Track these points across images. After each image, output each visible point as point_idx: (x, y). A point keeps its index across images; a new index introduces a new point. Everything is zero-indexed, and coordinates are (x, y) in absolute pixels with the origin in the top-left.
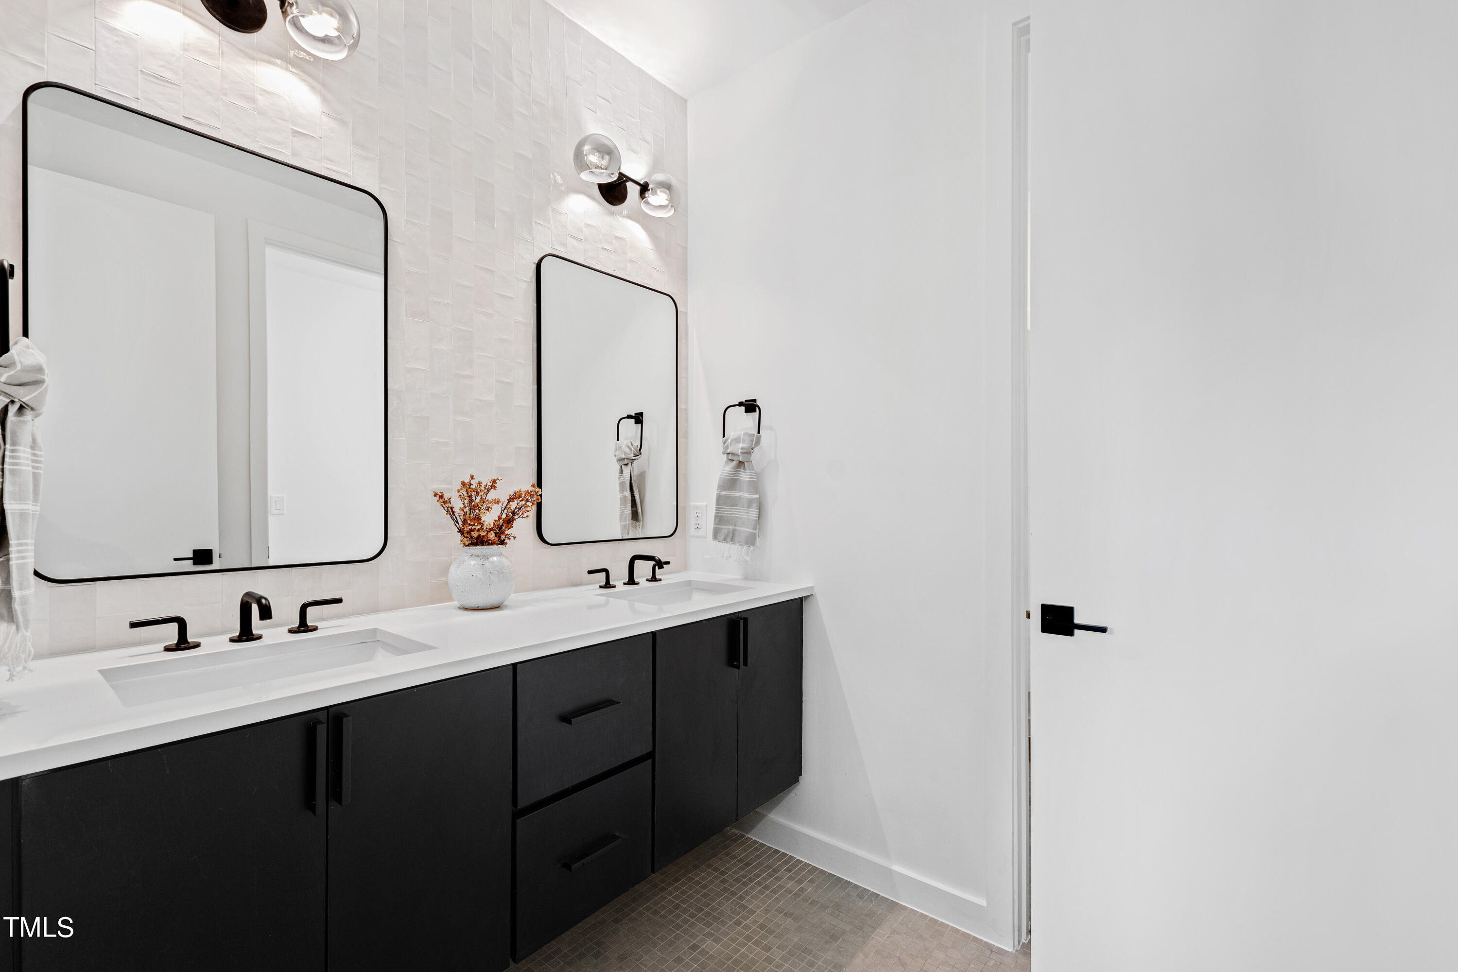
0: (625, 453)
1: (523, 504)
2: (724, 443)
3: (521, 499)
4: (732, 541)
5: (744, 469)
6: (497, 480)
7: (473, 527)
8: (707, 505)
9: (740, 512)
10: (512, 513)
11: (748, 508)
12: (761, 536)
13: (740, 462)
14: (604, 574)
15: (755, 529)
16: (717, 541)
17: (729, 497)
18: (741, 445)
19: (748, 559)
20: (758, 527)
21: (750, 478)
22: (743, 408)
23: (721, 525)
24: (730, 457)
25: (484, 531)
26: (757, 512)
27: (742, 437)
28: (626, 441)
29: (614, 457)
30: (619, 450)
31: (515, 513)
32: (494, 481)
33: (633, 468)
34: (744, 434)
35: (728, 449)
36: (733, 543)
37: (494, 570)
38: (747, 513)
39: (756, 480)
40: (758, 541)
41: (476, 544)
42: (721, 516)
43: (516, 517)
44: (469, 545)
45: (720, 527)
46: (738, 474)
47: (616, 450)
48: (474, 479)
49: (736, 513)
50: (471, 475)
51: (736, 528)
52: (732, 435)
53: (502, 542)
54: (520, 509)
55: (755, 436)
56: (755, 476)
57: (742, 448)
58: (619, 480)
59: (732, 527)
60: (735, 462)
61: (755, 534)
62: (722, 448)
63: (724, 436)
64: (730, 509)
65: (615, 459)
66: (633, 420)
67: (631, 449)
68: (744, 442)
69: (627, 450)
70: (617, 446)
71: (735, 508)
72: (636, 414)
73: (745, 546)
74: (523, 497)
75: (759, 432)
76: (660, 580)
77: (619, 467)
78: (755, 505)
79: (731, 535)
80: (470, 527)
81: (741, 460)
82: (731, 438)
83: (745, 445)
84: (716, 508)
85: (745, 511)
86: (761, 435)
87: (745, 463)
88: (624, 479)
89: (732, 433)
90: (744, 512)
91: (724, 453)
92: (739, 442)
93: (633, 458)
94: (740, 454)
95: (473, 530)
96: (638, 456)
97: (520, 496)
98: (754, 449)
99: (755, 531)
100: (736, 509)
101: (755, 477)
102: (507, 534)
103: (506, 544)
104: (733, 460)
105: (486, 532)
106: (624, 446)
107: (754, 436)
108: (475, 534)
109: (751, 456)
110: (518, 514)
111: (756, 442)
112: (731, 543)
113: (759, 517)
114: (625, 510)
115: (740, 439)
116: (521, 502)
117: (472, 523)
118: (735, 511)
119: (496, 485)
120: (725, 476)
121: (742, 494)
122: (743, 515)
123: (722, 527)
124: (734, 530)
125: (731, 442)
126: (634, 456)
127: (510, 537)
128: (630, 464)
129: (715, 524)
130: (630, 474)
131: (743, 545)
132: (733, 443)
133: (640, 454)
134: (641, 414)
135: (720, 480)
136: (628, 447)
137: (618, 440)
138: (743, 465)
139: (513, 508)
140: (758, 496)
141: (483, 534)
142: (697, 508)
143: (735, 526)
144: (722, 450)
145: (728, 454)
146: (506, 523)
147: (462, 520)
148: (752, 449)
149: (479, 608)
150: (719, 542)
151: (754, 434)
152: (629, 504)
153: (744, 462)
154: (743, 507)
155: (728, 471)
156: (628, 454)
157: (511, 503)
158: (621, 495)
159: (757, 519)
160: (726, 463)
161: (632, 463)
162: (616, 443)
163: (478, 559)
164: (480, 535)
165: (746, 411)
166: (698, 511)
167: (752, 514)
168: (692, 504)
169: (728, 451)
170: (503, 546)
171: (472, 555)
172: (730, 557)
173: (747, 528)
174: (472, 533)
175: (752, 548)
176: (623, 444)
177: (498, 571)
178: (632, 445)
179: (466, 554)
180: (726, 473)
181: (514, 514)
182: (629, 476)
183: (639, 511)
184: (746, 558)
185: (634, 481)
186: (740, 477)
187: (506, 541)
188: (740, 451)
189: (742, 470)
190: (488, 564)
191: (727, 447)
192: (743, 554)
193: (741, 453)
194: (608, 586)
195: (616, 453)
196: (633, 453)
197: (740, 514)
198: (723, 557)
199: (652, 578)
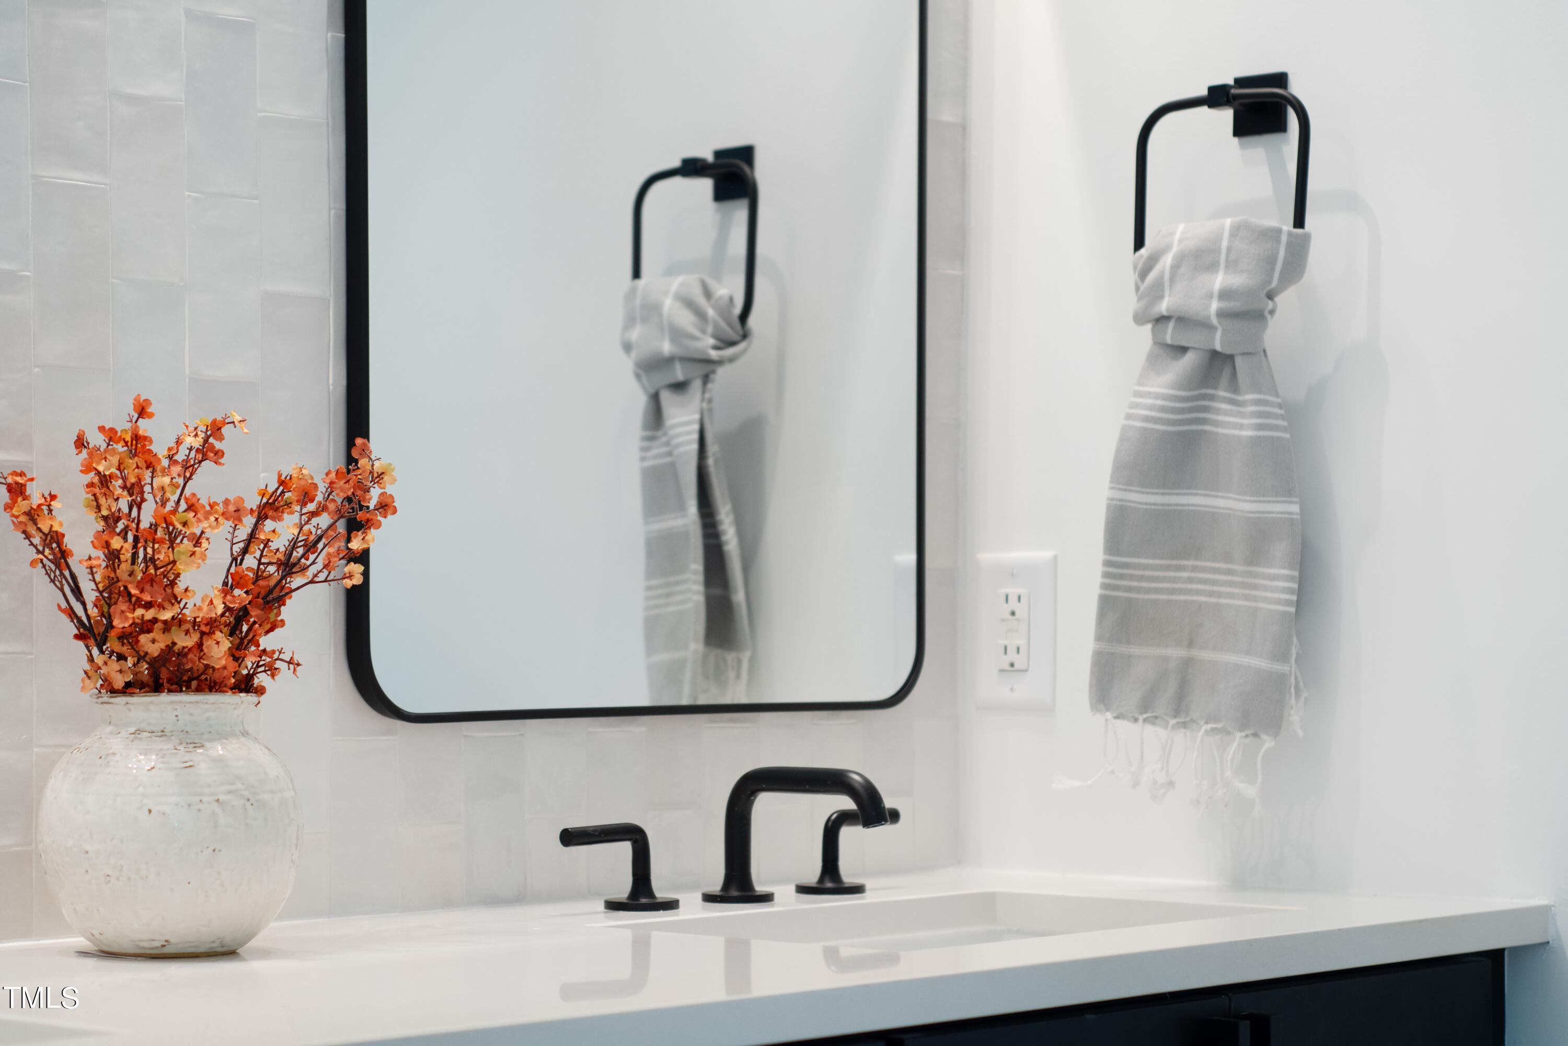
0: (676, 334)
1: (324, 526)
2: (1143, 274)
3: (311, 507)
4: (1177, 713)
5: (1234, 386)
6: (224, 423)
7: (149, 614)
8: (1055, 558)
9: (1214, 583)
10: (279, 564)
11: (1251, 563)
12: (1305, 694)
13: (1214, 354)
14: (625, 849)
15: (1281, 655)
16: (1109, 715)
17: (1165, 516)
18: (1219, 280)
19: (1251, 791)
20: (1294, 651)
21: (1260, 427)
22: (1226, 116)
23: (1128, 642)
24: (1170, 334)
25: (187, 632)
26: (1290, 579)
27: (1225, 244)
28: (680, 279)
29: (620, 352)
30: (644, 320)
31: (294, 565)
32: (215, 429)
33: (710, 401)
34: (1236, 231)
35: (1161, 297)
36: (1184, 725)
37: (230, 792)
38: (1244, 585)
39: (1287, 436)
40: (1295, 716)
41: (155, 686)
42: (1130, 601)
43: (297, 581)
44: (128, 689)
45: (1124, 649)
46: (1206, 409)
47: (630, 322)
48: (151, 415)
49: (1195, 586)
50: (137, 399)
51: (1197, 653)
52: (1177, 237)
53: (245, 685)
54: (311, 547)
55: (1284, 238)
56: (1283, 417)
57: (1225, 294)
58: (643, 459)
59: (1176, 653)
60: (1190, 359)
61: (1282, 679)
62: (1133, 297)
63: (1139, 242)
64: (1168, 568)
65: (627, 365)
66: (705, 186)
67: (700, 315)
68: (1232, 265)
69: (686, 319)
70: (638, 302)
71: (1190, 563)
72: (719, 154)
73: (1239, 735)
74: (319, 497)
75: (1299, 221)
76: (857, 890)
77: (640, 400)
78: (1281, 549)
79: (1171, 688)
80: (139, 612)
81: (1218, 347)
82: (1175, 249)
83: (1237, 280)
84: (1107, 563)
85: (1237, 579)
86: (1307, 237)
87: (1239, 361)
88: (669, 454)
89: (1181, 228)
90: (1232, 584)
91: (1139, 319)
92: (1212, 267)
93: (714, 354)
94: (1215, 321)
95: (147, 626)
96: (732, 344)
97: (306, 496)
98: (1277, 299)
99: (1285, 668)
100: (1194, 569)
101: (1285, 423)
102: (264, 651)
103: (260, 691)
104: (1183, 350)
105: (195, 637)
106: (668, 304)
107: (1278, 241)
108: (152, 644)
109: (1265, 326)
110: (306, 568)
111: (1286, 263)
112: (1173, 722)
113: (1299, 604)
114: (668, 595)
115: (1217, 251)
116: (315, 521)
117: (147, 597)
118: (1190, 580)
119: (218, 445)
120: (1147, 419)
121: (1221, 503)
122: (1230, 596)
123: (1136, 650)
124: (1187, 664)
125: (1175, 267)
126: (716, 348)
127: (278, 664)
128: (697, 384)
129: (1099, 638)
130: (696, 427)
131: (1228, 733)
132: (1182, 270)
133: (745, 336)
134: (746, 154)
135: (1122, 440)
136: (690, 304)
137: (637, 274)
138: (1227, 372)
139: (280, 543)
140: (1295, 508)
141: (185, 641)
142: (1012, 573)
143: (1190, 645)
144: (1131, 303)
145: (1161, 320)
146: (257, 607)
147: (101, 586)
148: (1270, 296)
149: (168, 950)
150: (1117, 717)
151: (1279, 231)
152: (696, 567)
153: (1231, 357)
154: (1228, 558)
155: (1157, 396)
156: (694, 338)
157: (269, 525)
158: (656, 527)
159: (1293, 610)
160: (1153, 362)
161: (706, 379)
162: (633, 292)
163: (167, 746)
164: (170, 648)
165: (1241, 129)
166: (1013, 591)
167: (1265, 588)
168: (987, 557)
169: (1163, 307)
170: (251, 698)
171: (139, 731)
172: (1171, 784)
173: (1248, 653)
174: (143, 639)
175: (1268, 742)
176: (666, 293)
177: (246, 793)
178: (708, 294)
179: (110, 728)
180: (1151, 408)
181: (288, 566)
182: (695, 436)
183: (739, 596)
184: (1241, 786)
185: (716, 461)
186: (1216, 424)
187: (262, 679)
188: (1215, 306)
189: (1222, 393)
190: (203, 765)
191: (1156, 292)
192: (1228, 773)
193: (1221, 314)
194: (644, 901)
195: (635, 335)
196: (710, 329)
197: (1211, 594)
198: (1136, 784)
199: (821, 880)
